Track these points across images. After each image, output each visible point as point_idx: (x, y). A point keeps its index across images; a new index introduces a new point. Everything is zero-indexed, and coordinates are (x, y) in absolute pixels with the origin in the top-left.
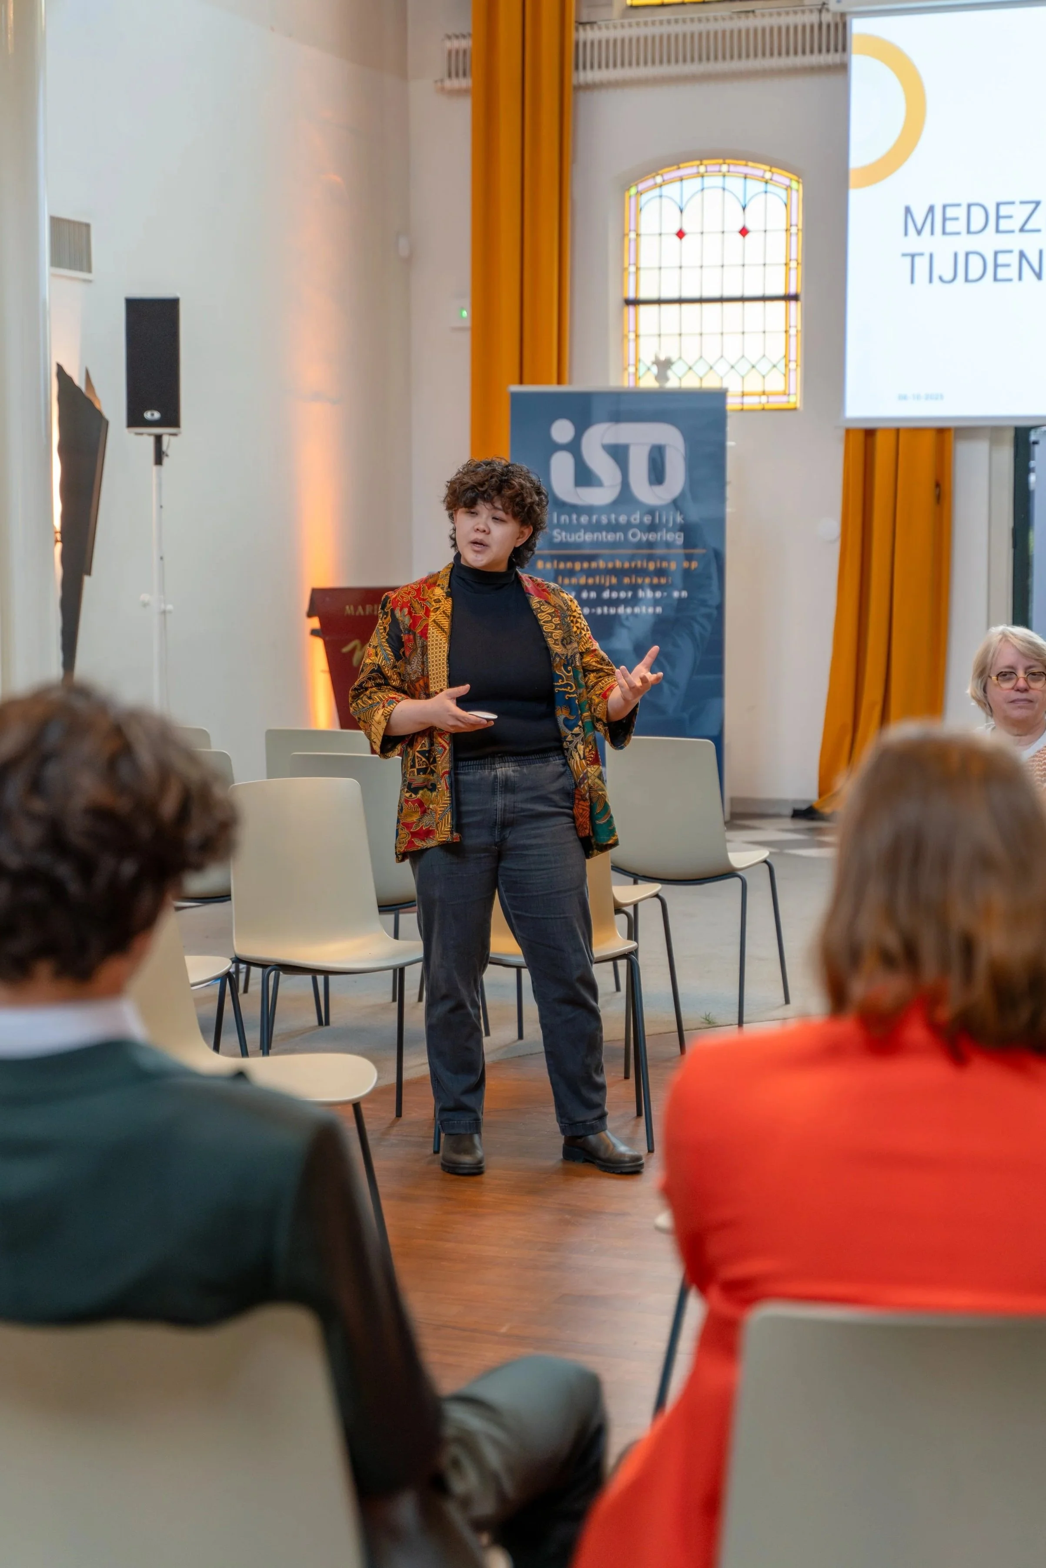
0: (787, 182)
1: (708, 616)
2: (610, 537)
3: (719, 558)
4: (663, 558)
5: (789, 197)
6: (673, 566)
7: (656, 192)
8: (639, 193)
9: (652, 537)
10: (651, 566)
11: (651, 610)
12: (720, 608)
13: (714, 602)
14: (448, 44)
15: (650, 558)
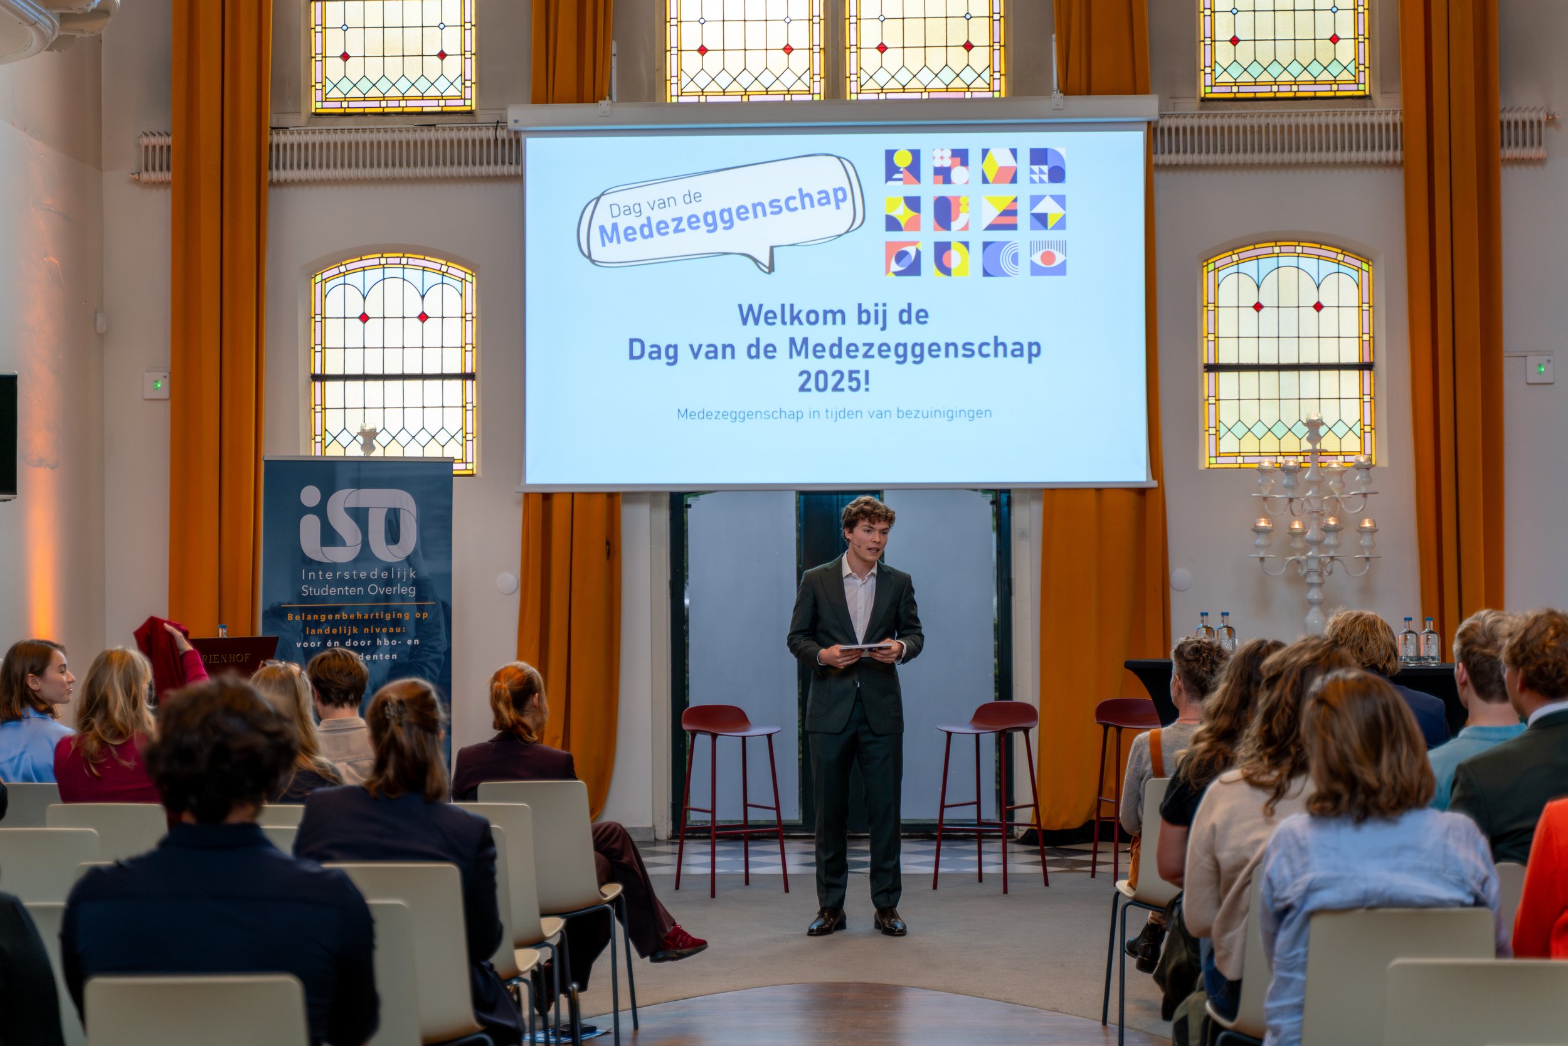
0: (462, 275)
1: (437, 661)
2: (352, 591)
3: (447, 608)
4: (398, 610)
5: (464, 288)
6: (407, 617)
7: (341, 280)
8: (324, 281)
9: (388, 590)
10: (388, 617)
11: (387, 657)
12: (448, 653)
13: (442, 649)
14: (145, 141)
15: (387, 609)
